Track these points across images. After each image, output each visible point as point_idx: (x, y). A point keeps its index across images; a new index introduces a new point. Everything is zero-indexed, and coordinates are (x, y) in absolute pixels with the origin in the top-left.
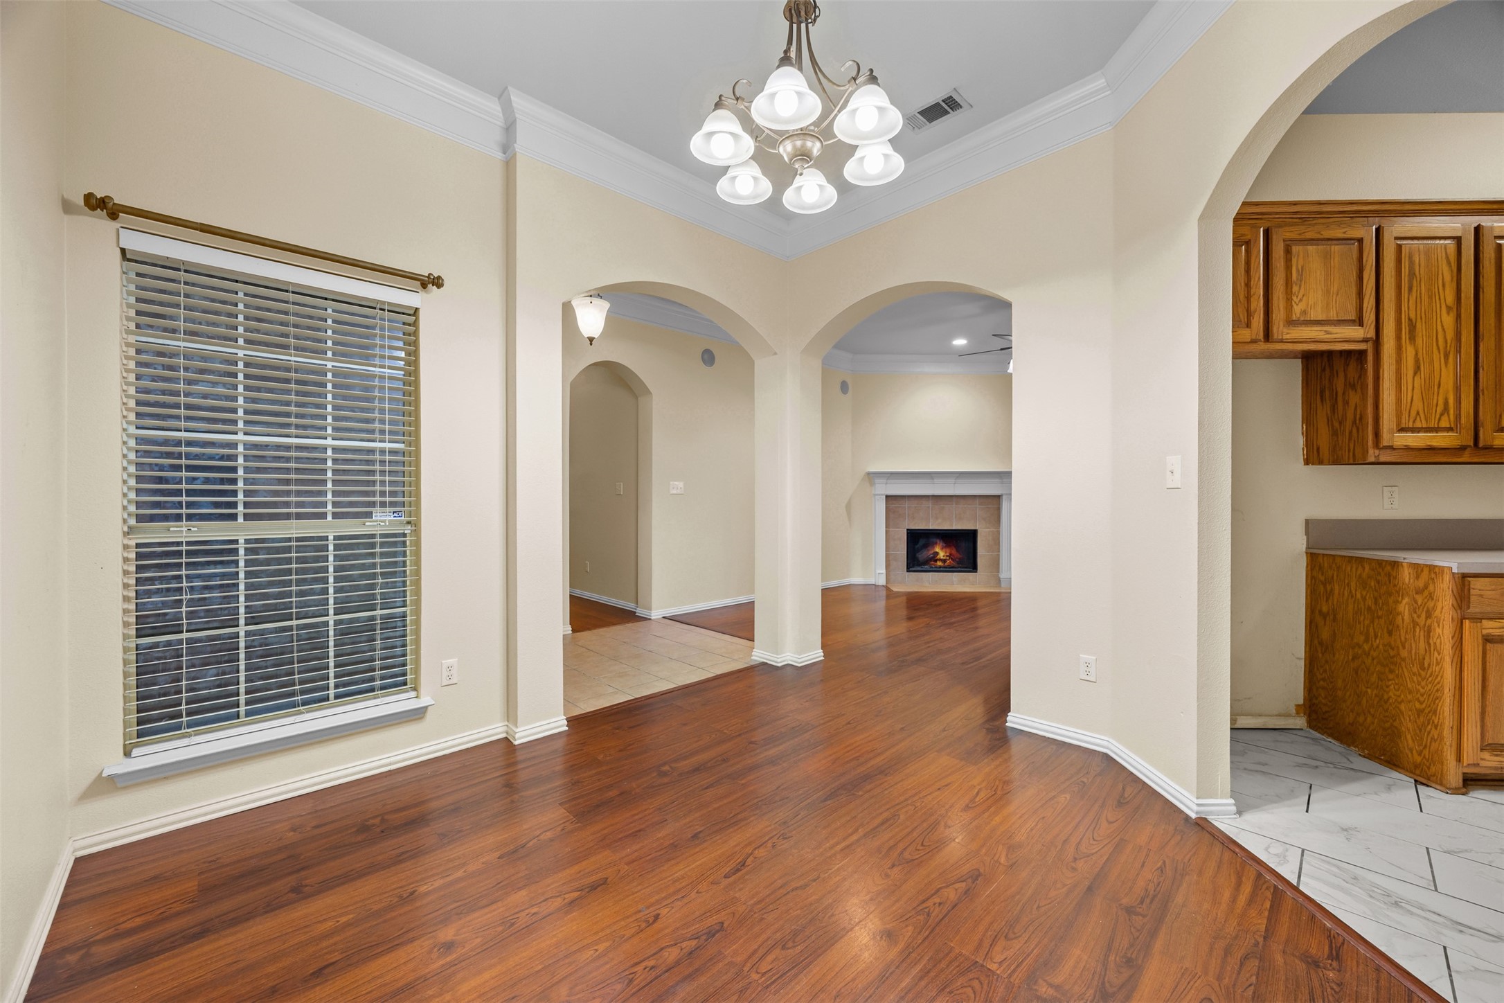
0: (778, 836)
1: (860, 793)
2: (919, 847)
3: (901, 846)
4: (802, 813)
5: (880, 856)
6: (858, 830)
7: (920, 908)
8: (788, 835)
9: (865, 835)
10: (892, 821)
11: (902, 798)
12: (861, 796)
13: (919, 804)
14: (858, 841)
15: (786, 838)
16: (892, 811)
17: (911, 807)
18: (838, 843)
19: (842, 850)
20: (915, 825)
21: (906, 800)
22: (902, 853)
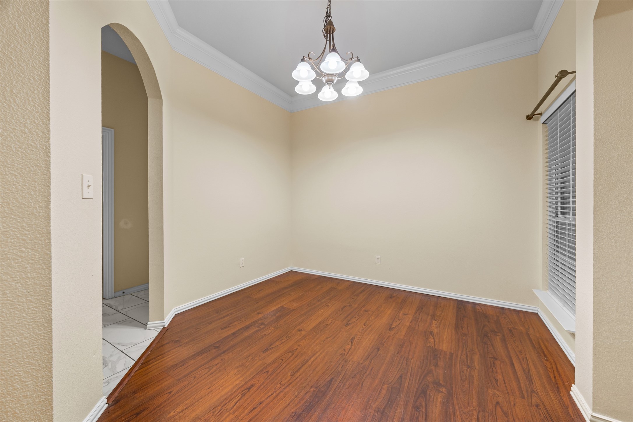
0: (345, 355)
1: (312, 390)
2: (284, 358)
3: (292, 358)
4: (340, 368)
5: (301, 353)
6: (311, 363)
7: (289, 338)
8: (341, 356)
9: (308, 361)
10: (295, 371)
11: (287, 389)
12: (312, 387)
13: (278, 386)
14: (311, 358)
15: (342, 354)
16: (294, 378)
17: (284, 383)
18: (319, 355)
19: (317, 353)
20: (283, 370)
21: (285, 388)
22: (292, 355)
